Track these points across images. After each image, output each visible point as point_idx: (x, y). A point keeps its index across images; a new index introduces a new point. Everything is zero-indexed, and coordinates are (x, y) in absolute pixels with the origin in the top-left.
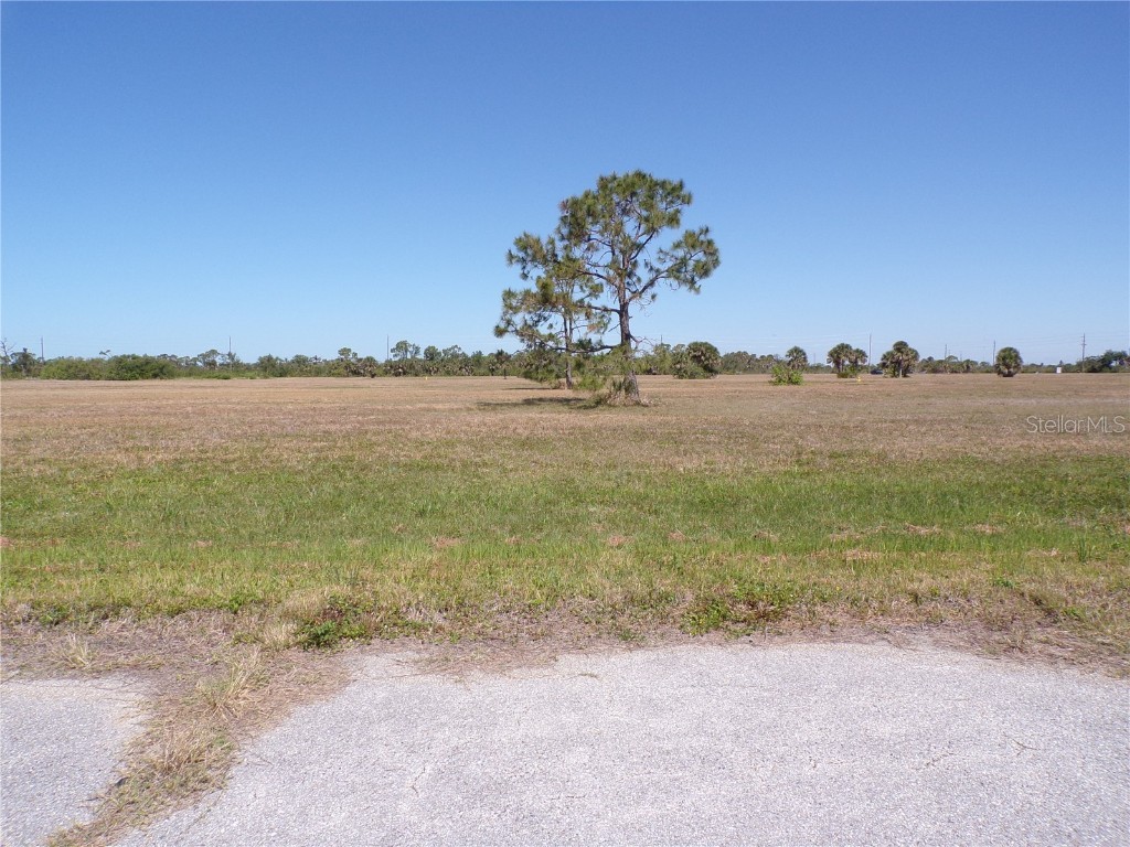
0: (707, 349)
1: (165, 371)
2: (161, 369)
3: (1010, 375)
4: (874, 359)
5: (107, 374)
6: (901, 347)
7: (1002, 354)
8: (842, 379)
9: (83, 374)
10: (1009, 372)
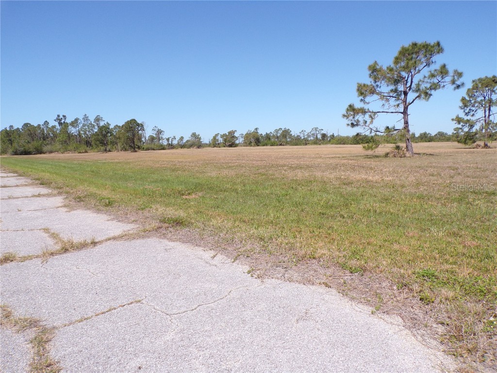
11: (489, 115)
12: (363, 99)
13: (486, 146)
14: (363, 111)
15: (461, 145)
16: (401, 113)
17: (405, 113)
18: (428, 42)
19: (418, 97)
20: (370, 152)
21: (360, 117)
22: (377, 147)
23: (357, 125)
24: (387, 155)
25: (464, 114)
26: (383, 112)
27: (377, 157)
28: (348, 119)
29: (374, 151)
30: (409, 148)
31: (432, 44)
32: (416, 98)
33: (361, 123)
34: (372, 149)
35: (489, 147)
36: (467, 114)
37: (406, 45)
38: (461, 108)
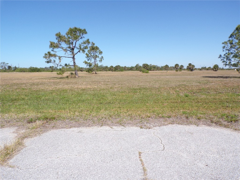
0: (146, 65)
1: (40, 70)
2: (39, 70)
3: (216, 71)
4: (185, 67)
5: (27, 71)
6: (190, 64)
7: (214, 66)
8: (176, 72)
9: (23, 71)
10: (216, 70)
11: (96, 61)
12: (53, 50)
13: (96, 73)
14: (55, 56)
15: (87, 73)
16: (72, 58)
17: (73, 58)
18: (81, 28)
19: (79, 51)
20: (60, 76)
21: (52, 59)
22: (63, 73)
23: (50, 62)
24: (67, 77)
25: (87, 60)
26: (64, 57)
27: (63, 78)
28: (47, 59)
29: (62, 75)
30: (77, 74)
31: (82, 29)
32: (78, 52)
33: (52, 61)
34: (61, 74)
35: (97, 74)
36: (88, 60)
37: (72, 28)
38: (86, 58)
